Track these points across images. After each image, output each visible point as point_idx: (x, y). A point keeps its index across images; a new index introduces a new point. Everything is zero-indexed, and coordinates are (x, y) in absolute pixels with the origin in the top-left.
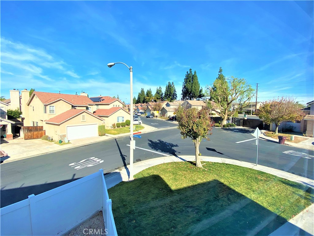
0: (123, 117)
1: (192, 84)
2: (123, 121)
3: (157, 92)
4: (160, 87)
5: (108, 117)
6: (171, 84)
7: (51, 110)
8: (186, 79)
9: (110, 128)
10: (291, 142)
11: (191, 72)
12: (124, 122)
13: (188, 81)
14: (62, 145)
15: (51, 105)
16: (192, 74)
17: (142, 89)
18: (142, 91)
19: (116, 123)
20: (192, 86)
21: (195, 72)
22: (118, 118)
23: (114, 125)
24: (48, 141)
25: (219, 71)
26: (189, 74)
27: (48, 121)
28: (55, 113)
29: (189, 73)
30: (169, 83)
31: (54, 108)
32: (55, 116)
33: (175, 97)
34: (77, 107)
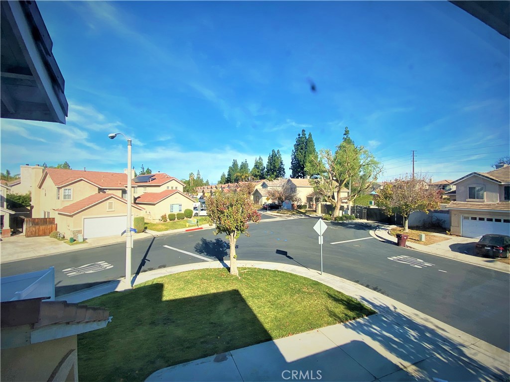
0: (180, 205)
1: (305, 153)
2: (180, 210)
3: (256, 166)
4: (260, 158)
5: (154, 205)
6: (276, 152)
7: (67, 194)
8: (298, 145)
9: (158, 221)
10: (419, 243)
11: (304, 134)
12: (183, 212)
13: (299, 148)
14: (72, 244)
15: (66, 188)
16: (306, 138)
17: (234, 160)
18: (235, 164)
19: (168, 213)
20: (305, 156)
21: (310, 135)
22: (172, 206)
23: (164, 218)
24: (57, 240)
25: (344, 132)
26: (301, 138)
27: (61, 210)
28: (72, 200)
29: (301, 136)
30: (273, 151)
31: (71, 192)
32: (72, 203)
33: (282, 172)
34: (108, 190)
